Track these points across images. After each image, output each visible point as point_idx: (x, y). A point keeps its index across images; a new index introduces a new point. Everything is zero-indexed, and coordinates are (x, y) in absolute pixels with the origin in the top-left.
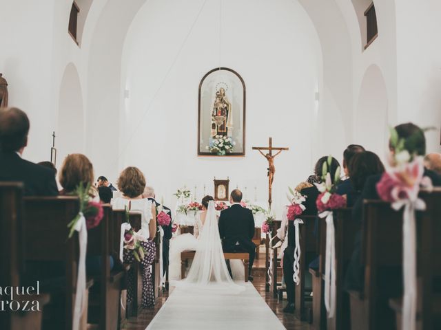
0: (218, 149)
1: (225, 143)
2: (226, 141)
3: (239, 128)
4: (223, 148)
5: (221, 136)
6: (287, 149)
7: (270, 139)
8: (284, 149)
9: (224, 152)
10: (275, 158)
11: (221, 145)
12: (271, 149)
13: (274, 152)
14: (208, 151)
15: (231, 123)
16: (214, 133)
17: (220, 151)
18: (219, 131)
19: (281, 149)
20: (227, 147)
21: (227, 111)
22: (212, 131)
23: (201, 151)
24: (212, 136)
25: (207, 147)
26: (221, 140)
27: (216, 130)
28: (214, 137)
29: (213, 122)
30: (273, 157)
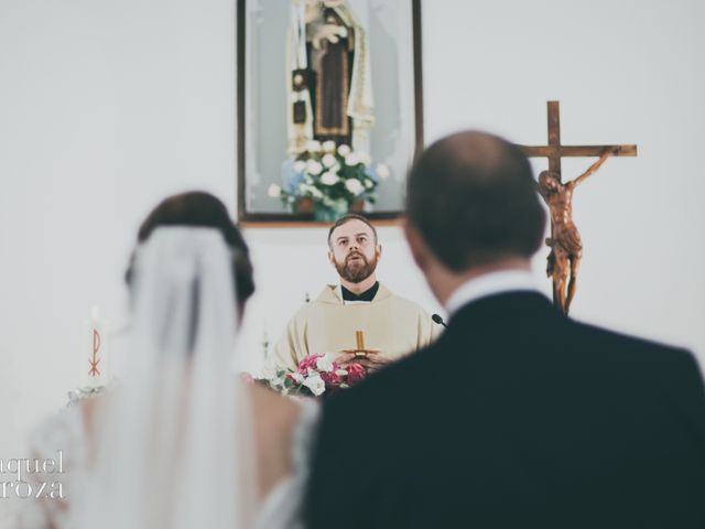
0: (317, 193)
1: (346, 172)
2: (351, 161)
3: (398, 124)
4: (338, 191)
5: (329, 146)
6: (630, 151)
7: (553, 110)
8: (617, 151)
9: (341, 206)
10: (578, 190)
11: (330, 179)
12: (556, 150)
13: (571, 167)
14: (277, 208)
15: (368, 100)
16: (299, 140)
17: (328, 202)
18: (322, 131)
19: (603, 151)
20: (354, 186)
21: (351, 55)
22: (293, 130)
23: (250, 209)
24: (294, 150)
25: (274, 191)
26: (329, 160)
27: (308, 129)
28: (304, 156)
29: (294, 97)
30: (568, 186)
